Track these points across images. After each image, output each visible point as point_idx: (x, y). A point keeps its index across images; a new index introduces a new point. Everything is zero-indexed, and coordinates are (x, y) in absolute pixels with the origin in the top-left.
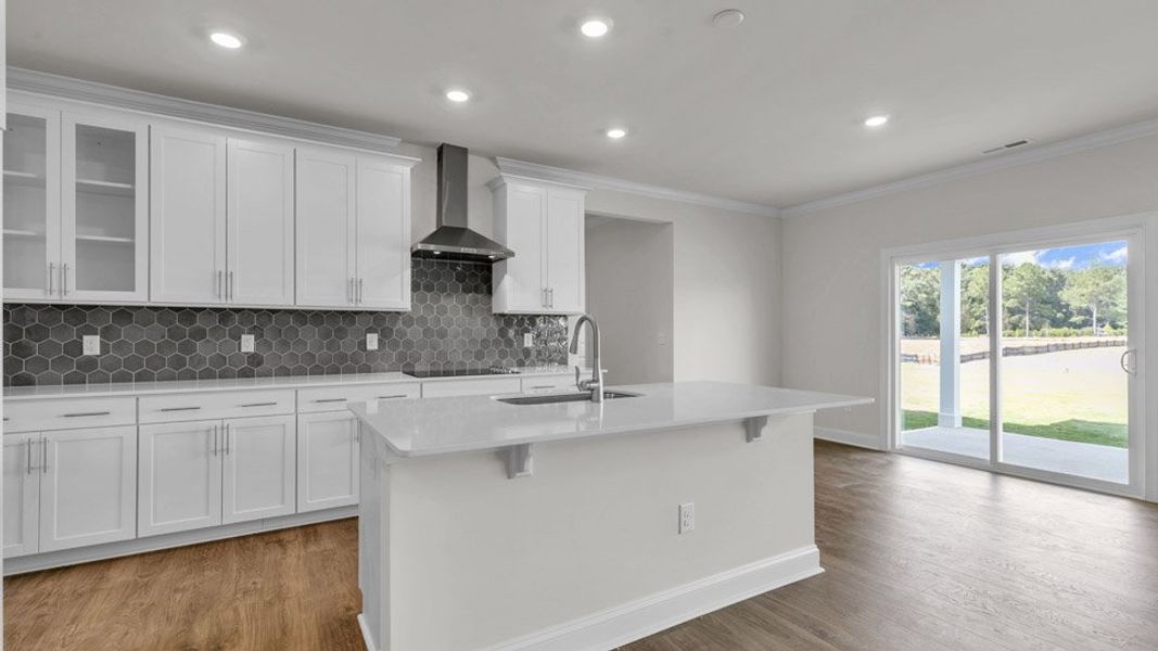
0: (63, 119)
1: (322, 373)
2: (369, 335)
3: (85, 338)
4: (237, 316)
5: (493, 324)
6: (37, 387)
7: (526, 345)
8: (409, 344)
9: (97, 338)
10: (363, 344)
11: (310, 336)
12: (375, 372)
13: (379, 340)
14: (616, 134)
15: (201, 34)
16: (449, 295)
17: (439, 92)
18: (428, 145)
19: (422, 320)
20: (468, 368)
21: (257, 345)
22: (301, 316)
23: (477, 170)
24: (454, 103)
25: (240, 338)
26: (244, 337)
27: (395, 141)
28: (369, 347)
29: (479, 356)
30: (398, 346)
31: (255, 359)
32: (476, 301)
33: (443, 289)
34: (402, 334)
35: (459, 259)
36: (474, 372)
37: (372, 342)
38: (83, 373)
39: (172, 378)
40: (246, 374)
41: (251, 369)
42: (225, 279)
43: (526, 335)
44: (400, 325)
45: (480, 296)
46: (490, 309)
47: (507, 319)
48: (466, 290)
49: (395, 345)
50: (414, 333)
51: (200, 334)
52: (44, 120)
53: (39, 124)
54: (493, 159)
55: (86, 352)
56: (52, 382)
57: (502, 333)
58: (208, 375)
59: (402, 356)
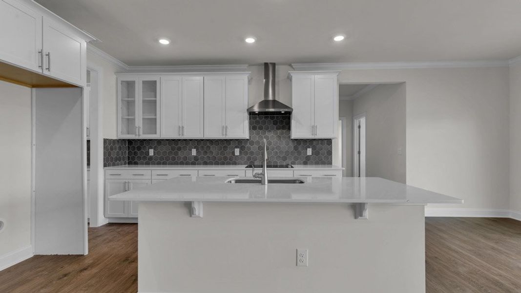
0: (139, 79)
1: (218, 164)
2: (236, 149)
3: (150, 150)
4: (190, 142)
5: (291, 144)
6: (139, 165)
7: (308, 154)
8: (252, 153)
9: (152, 150)
10: (233, 153)
11: (214, 150)
12: (238, 164)
13: (240, 151)
14: (339, 38)
15: (157, 41)
16: (270, 131)
17: (242, 40)
18: (259, 65)
19: (258, 142)
20: (279, 164)
21: (197, 153)
22: (211, 141)
23: (281, 71)
24: (250, 44)
25: (191, 150)
26: (192, 150)
27: (245, 66)
28: (236, 154)
29: (285, 159)
30: (247, 154)
31: (196, 158)
32: (282, 134)
33: (267, 129)
34: (250, 149)
35: (274, 114)
36: (282, 166)
37: (237, 152)
38: (149, 162)
39: (172, 164)
40: (193, 164)
41: (195, 162)
42: (181, 129)
43: (308, 149)
44: (248, 145)
45: (284, 131)
46: (290, 137)
47: (298, 141)
48: (278, 129)
49: (246, 153)
50: (254, 148)
51: (179, 149)
52: (135, 81)
53: (133, 82)
54: (290, 65)
55: (150, 155)
56: (142, 164)
57: (296, 148)
58: (182, 163)
59: (249, 159)
